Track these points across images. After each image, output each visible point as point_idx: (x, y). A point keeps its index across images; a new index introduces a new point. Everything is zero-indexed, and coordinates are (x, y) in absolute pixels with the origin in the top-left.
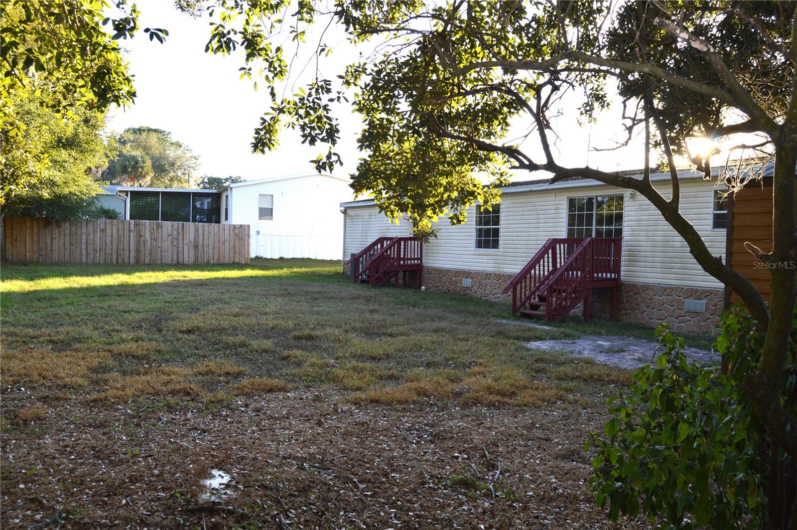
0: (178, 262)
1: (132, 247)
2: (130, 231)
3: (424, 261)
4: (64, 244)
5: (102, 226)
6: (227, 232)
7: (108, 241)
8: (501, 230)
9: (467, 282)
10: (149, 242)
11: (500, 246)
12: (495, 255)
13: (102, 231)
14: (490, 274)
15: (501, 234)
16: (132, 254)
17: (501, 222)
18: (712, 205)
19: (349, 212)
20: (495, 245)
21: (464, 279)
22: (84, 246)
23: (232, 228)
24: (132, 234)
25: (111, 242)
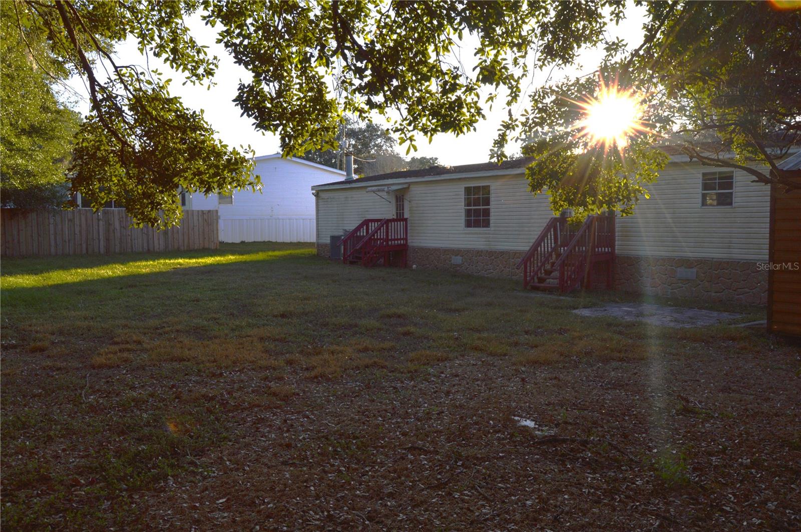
0: (149, 250)
1: (101, 237)
2: (99, 220)
3: (409, 241)
4: (32, 236)
5: (70, 216)
6: (195, 218)
7: (77, 231)
8: (492, 211)
9: (457, 260)
10: (119, 230)
11: (491, 225)
12: (486, 234)
13: (70, 220)
14: (482, 251)
15: (492, 214)
16: (102, 243)
17: (491, 203)
18: (700, 186)
19: (322, 195)
20: (487, 224)
21: (453, 257)
22: (52, 237)
23: (200, 213)
24: (101, 223)
25: (80, 232)
